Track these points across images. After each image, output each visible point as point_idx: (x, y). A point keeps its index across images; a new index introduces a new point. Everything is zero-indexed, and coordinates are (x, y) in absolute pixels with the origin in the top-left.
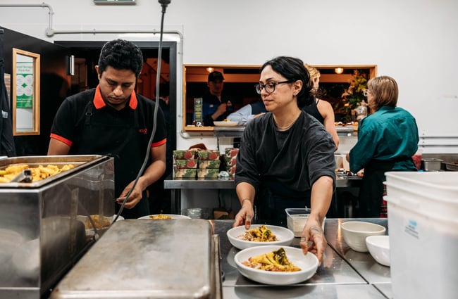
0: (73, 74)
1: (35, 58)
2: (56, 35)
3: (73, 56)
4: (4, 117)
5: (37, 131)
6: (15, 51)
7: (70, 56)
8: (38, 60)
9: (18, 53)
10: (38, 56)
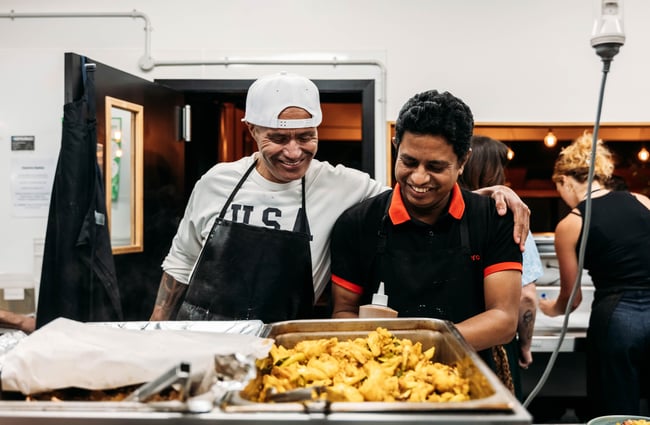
0: (188, 139)
1: (135, 113)
2: (156, 69)
3: (188, 107)
4: (98, 223)
5: (139, 244)
6: (109, 101)
7: (183, 106)
8: (140, 117)
9: (113, 106)
10: (140, 109)
